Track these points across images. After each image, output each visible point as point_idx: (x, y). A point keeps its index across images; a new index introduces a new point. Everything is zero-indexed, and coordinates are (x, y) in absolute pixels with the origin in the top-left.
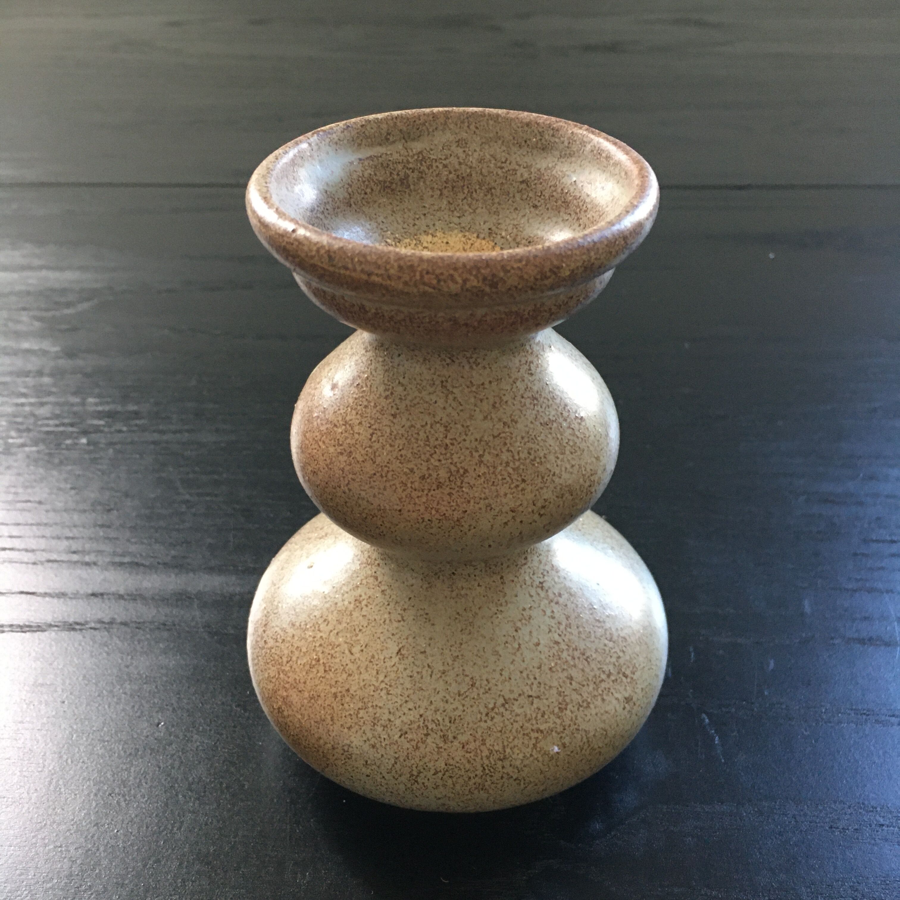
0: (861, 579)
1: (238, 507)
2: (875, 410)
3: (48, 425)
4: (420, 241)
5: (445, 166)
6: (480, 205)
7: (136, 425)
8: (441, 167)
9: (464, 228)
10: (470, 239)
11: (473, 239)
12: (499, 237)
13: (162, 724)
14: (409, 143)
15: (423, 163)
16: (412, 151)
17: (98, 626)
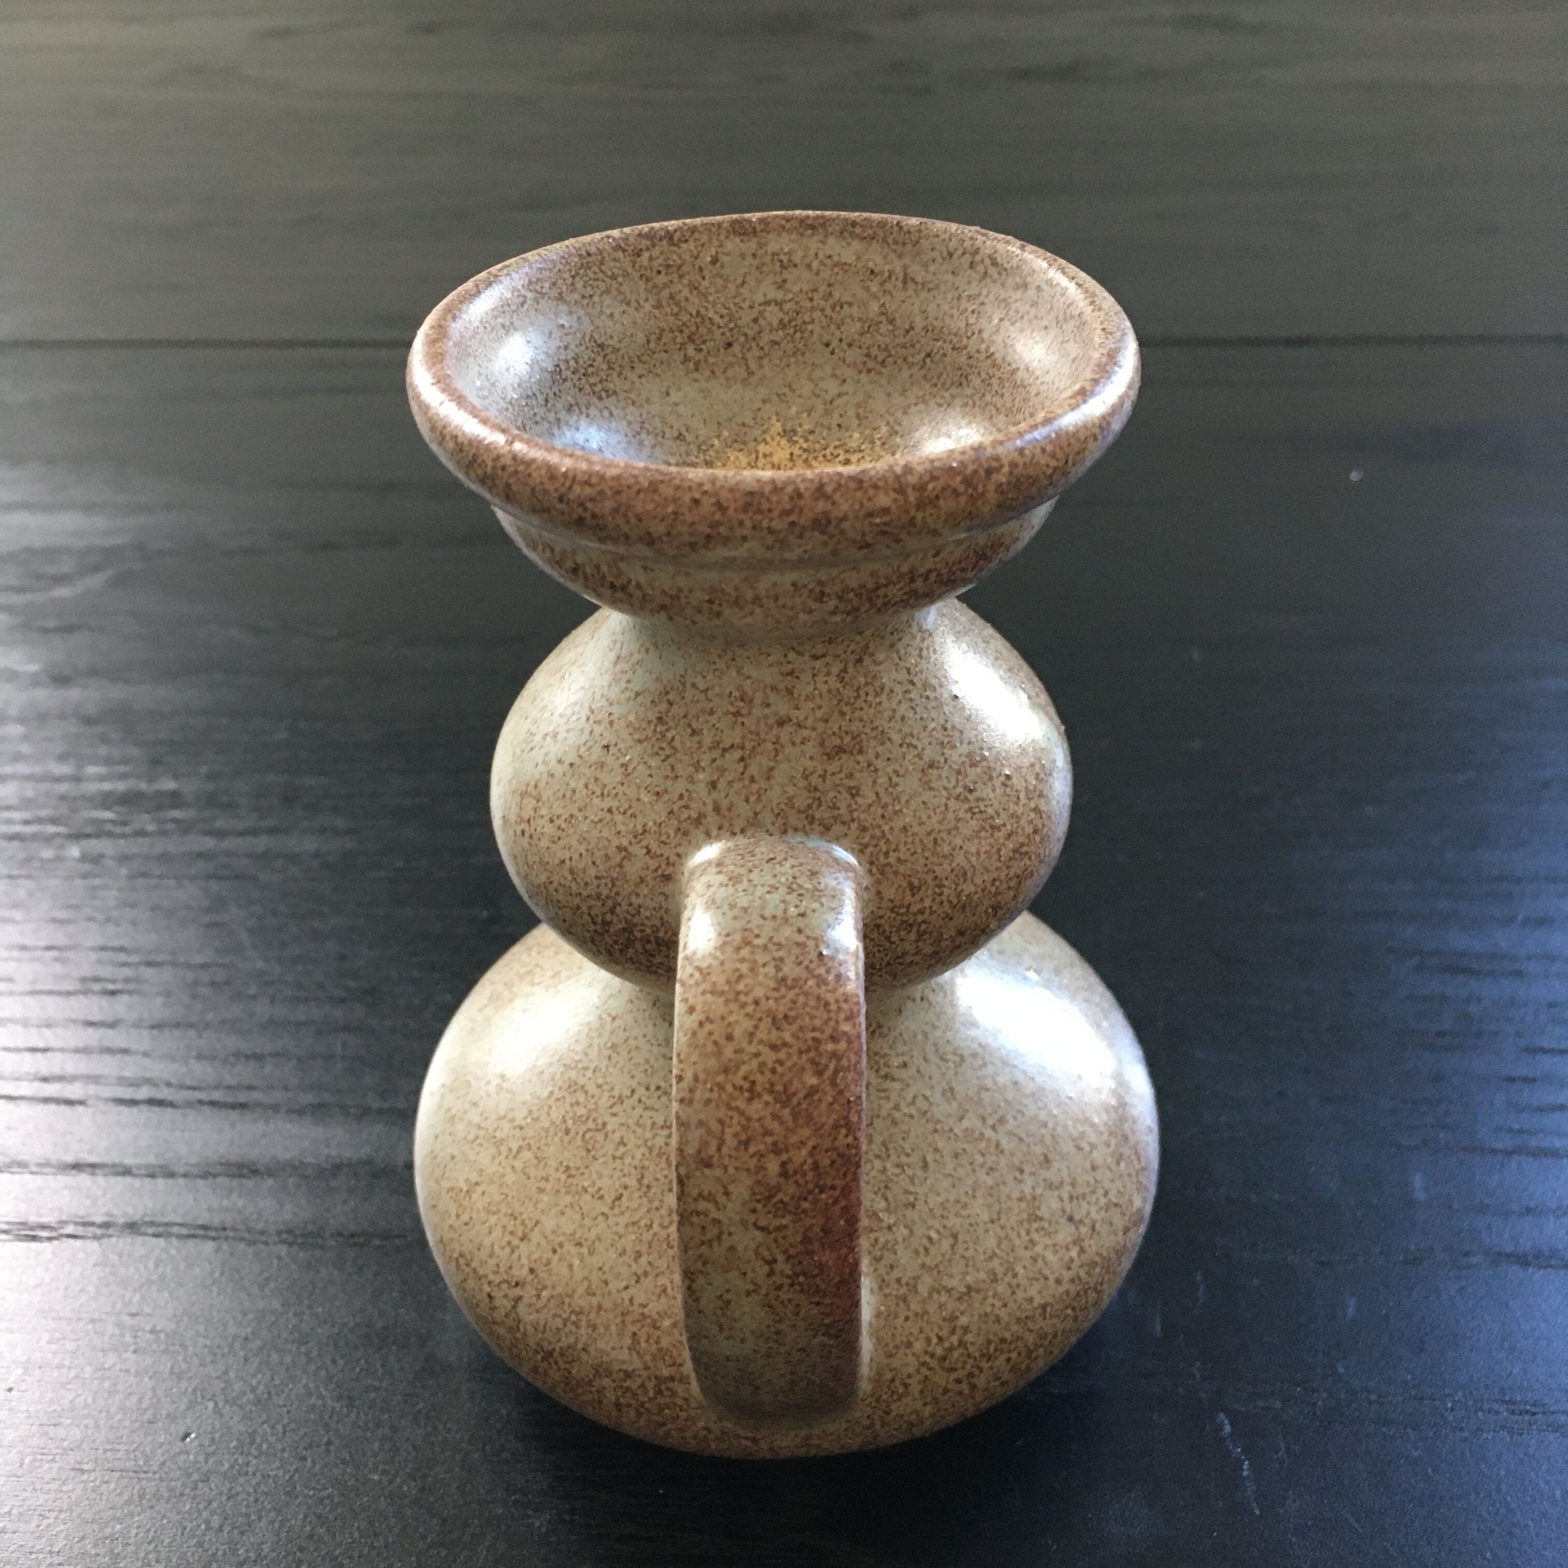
0: (1520, 1131)
1: (352, 984)
2: (1546, 785)
3: (9, 822)
7: (175, 821)
13: (193, 1436)
17: (80, 1230)
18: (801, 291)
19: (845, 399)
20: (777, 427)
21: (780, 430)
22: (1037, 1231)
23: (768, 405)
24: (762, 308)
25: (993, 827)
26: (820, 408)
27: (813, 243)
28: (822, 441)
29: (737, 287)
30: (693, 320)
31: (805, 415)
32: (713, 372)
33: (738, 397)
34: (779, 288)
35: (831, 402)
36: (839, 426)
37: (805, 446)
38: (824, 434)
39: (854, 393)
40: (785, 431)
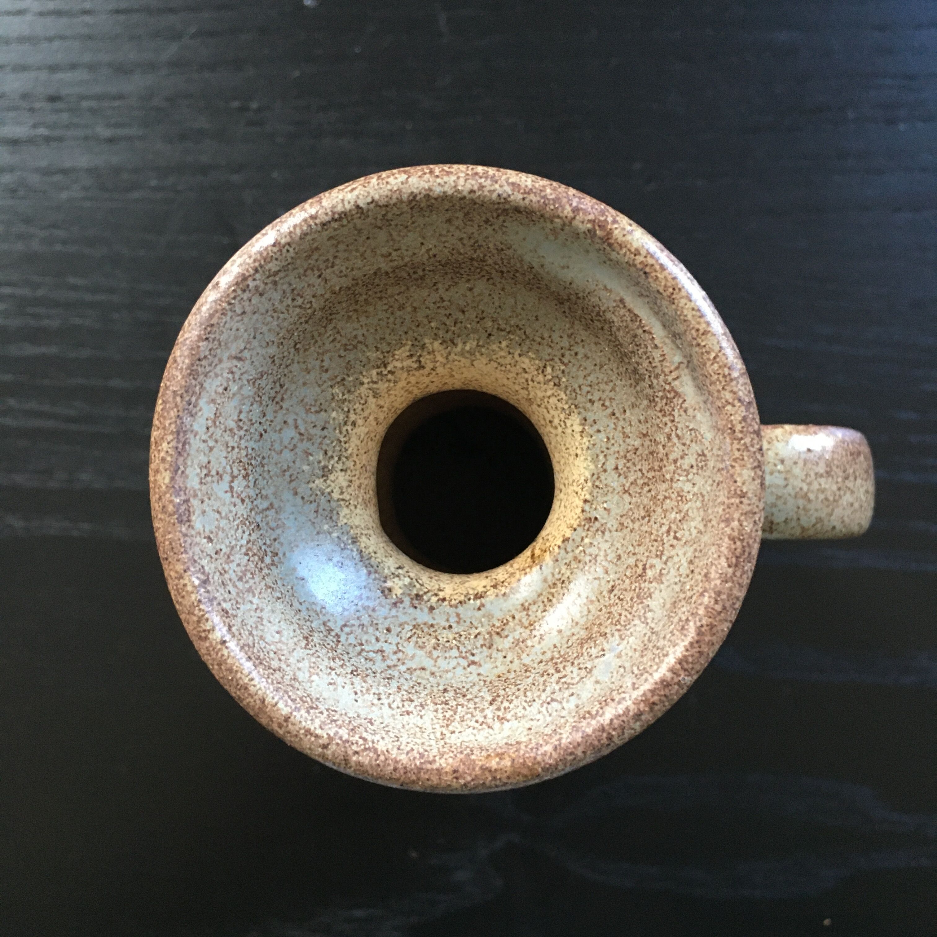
4: (570, 415)
5: (669, 437)
6: (634, 500)
8: (667, 430)
9: (598, 478)
10: (582, 489)
11: (583, 494)
12: (584, 534)
14: (686, 371)
15: (665, 401)
16: (674, 379)
18: (226, 458)
19: (299, 422)
20: (319, 482)
21: (322, 480)
23: (299, 490)
24: (235, 495)
26: (306, 445)
27: (195, 443)
28: (334, 444)
29: (221, 518)
30: (252, 559)
31: (311, 458)
32: (275, 540)
33: (292, 517)
34: (221, 477)
35: (301, 434)
36: (323, 429)
37: (336, 459)
38: (328, 442)
39: (297, 414)
40: (323, 476)
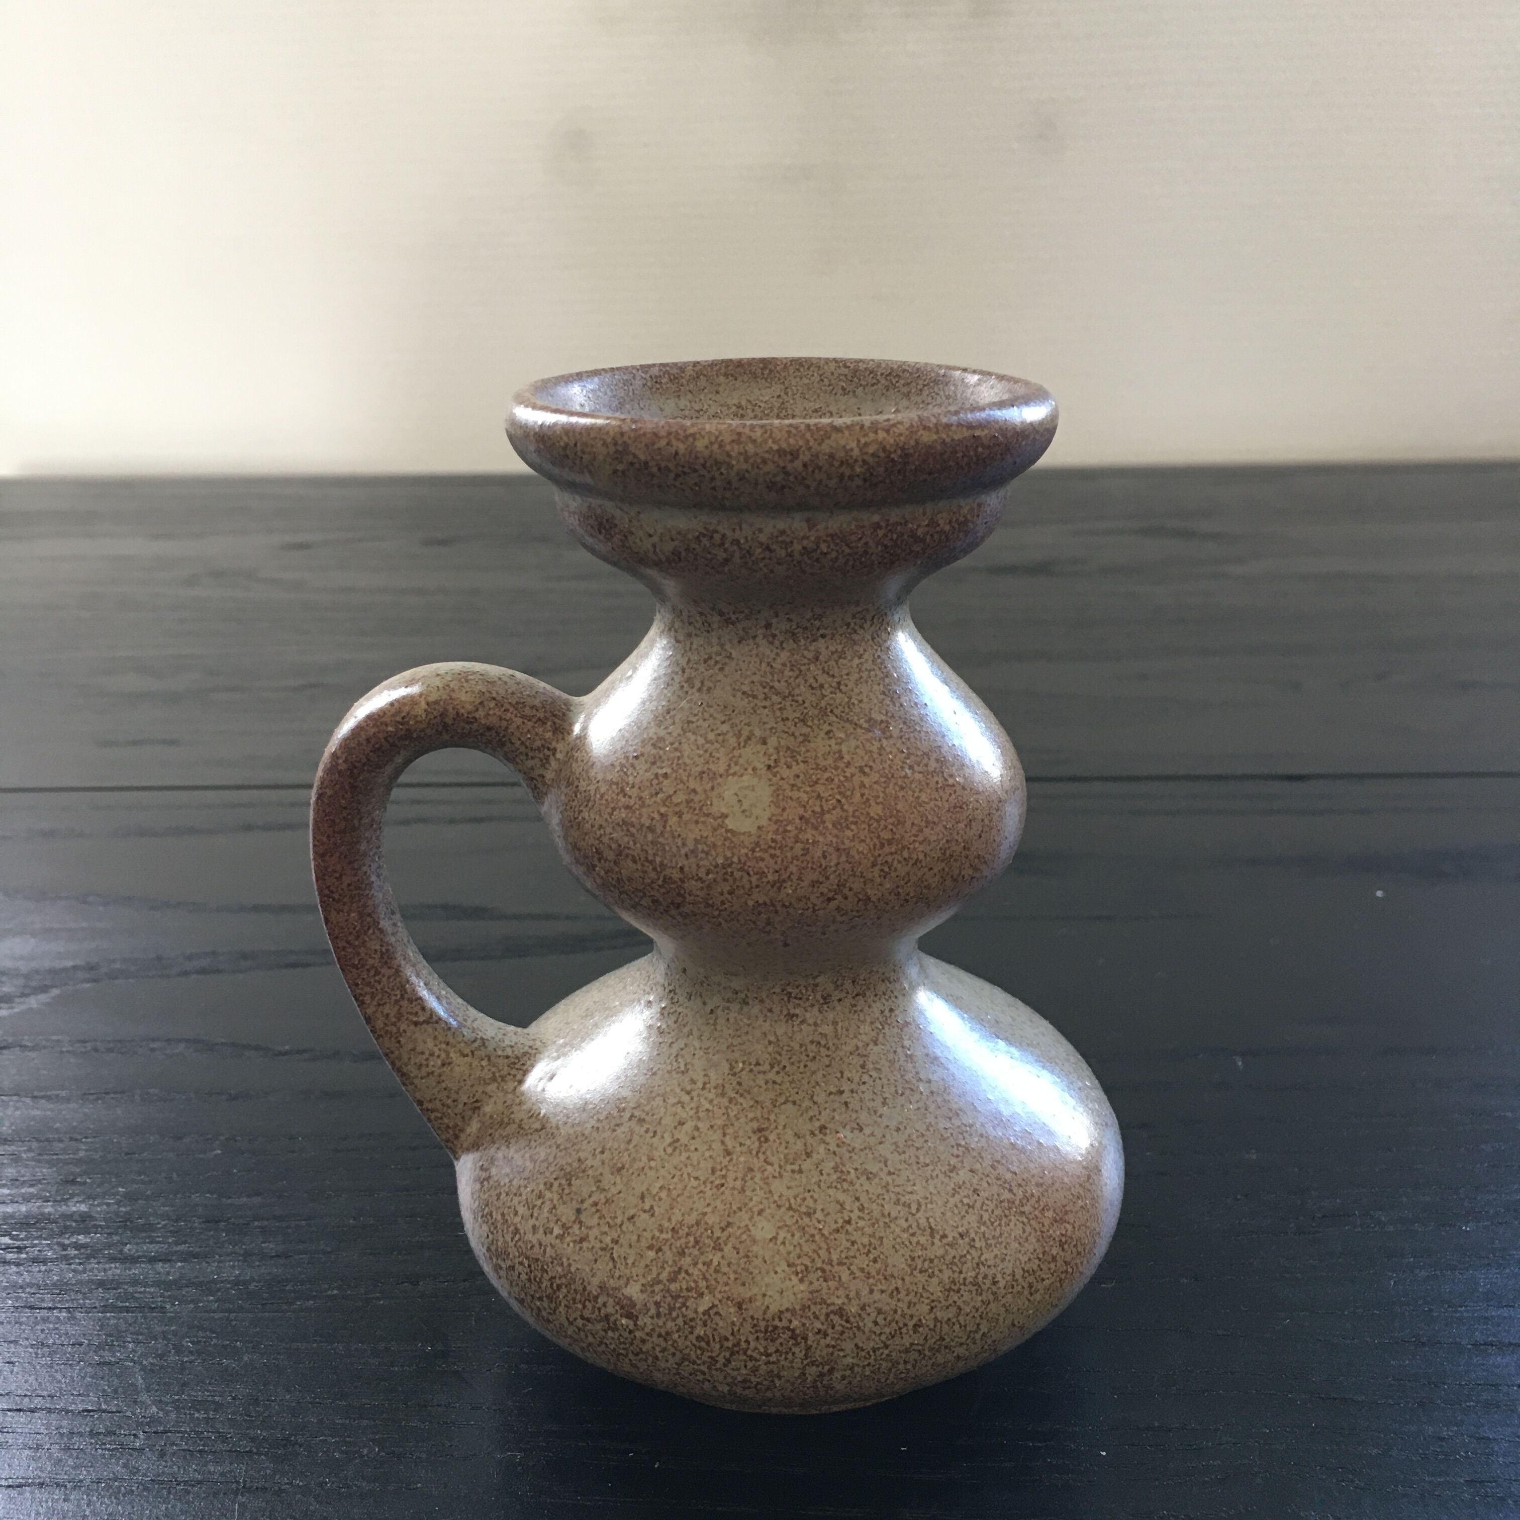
22: (560, 1185)
25: (622, 790)
